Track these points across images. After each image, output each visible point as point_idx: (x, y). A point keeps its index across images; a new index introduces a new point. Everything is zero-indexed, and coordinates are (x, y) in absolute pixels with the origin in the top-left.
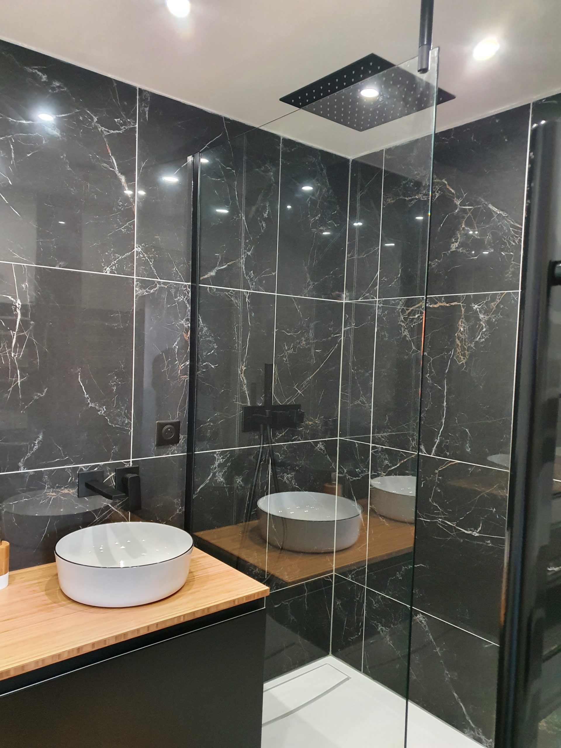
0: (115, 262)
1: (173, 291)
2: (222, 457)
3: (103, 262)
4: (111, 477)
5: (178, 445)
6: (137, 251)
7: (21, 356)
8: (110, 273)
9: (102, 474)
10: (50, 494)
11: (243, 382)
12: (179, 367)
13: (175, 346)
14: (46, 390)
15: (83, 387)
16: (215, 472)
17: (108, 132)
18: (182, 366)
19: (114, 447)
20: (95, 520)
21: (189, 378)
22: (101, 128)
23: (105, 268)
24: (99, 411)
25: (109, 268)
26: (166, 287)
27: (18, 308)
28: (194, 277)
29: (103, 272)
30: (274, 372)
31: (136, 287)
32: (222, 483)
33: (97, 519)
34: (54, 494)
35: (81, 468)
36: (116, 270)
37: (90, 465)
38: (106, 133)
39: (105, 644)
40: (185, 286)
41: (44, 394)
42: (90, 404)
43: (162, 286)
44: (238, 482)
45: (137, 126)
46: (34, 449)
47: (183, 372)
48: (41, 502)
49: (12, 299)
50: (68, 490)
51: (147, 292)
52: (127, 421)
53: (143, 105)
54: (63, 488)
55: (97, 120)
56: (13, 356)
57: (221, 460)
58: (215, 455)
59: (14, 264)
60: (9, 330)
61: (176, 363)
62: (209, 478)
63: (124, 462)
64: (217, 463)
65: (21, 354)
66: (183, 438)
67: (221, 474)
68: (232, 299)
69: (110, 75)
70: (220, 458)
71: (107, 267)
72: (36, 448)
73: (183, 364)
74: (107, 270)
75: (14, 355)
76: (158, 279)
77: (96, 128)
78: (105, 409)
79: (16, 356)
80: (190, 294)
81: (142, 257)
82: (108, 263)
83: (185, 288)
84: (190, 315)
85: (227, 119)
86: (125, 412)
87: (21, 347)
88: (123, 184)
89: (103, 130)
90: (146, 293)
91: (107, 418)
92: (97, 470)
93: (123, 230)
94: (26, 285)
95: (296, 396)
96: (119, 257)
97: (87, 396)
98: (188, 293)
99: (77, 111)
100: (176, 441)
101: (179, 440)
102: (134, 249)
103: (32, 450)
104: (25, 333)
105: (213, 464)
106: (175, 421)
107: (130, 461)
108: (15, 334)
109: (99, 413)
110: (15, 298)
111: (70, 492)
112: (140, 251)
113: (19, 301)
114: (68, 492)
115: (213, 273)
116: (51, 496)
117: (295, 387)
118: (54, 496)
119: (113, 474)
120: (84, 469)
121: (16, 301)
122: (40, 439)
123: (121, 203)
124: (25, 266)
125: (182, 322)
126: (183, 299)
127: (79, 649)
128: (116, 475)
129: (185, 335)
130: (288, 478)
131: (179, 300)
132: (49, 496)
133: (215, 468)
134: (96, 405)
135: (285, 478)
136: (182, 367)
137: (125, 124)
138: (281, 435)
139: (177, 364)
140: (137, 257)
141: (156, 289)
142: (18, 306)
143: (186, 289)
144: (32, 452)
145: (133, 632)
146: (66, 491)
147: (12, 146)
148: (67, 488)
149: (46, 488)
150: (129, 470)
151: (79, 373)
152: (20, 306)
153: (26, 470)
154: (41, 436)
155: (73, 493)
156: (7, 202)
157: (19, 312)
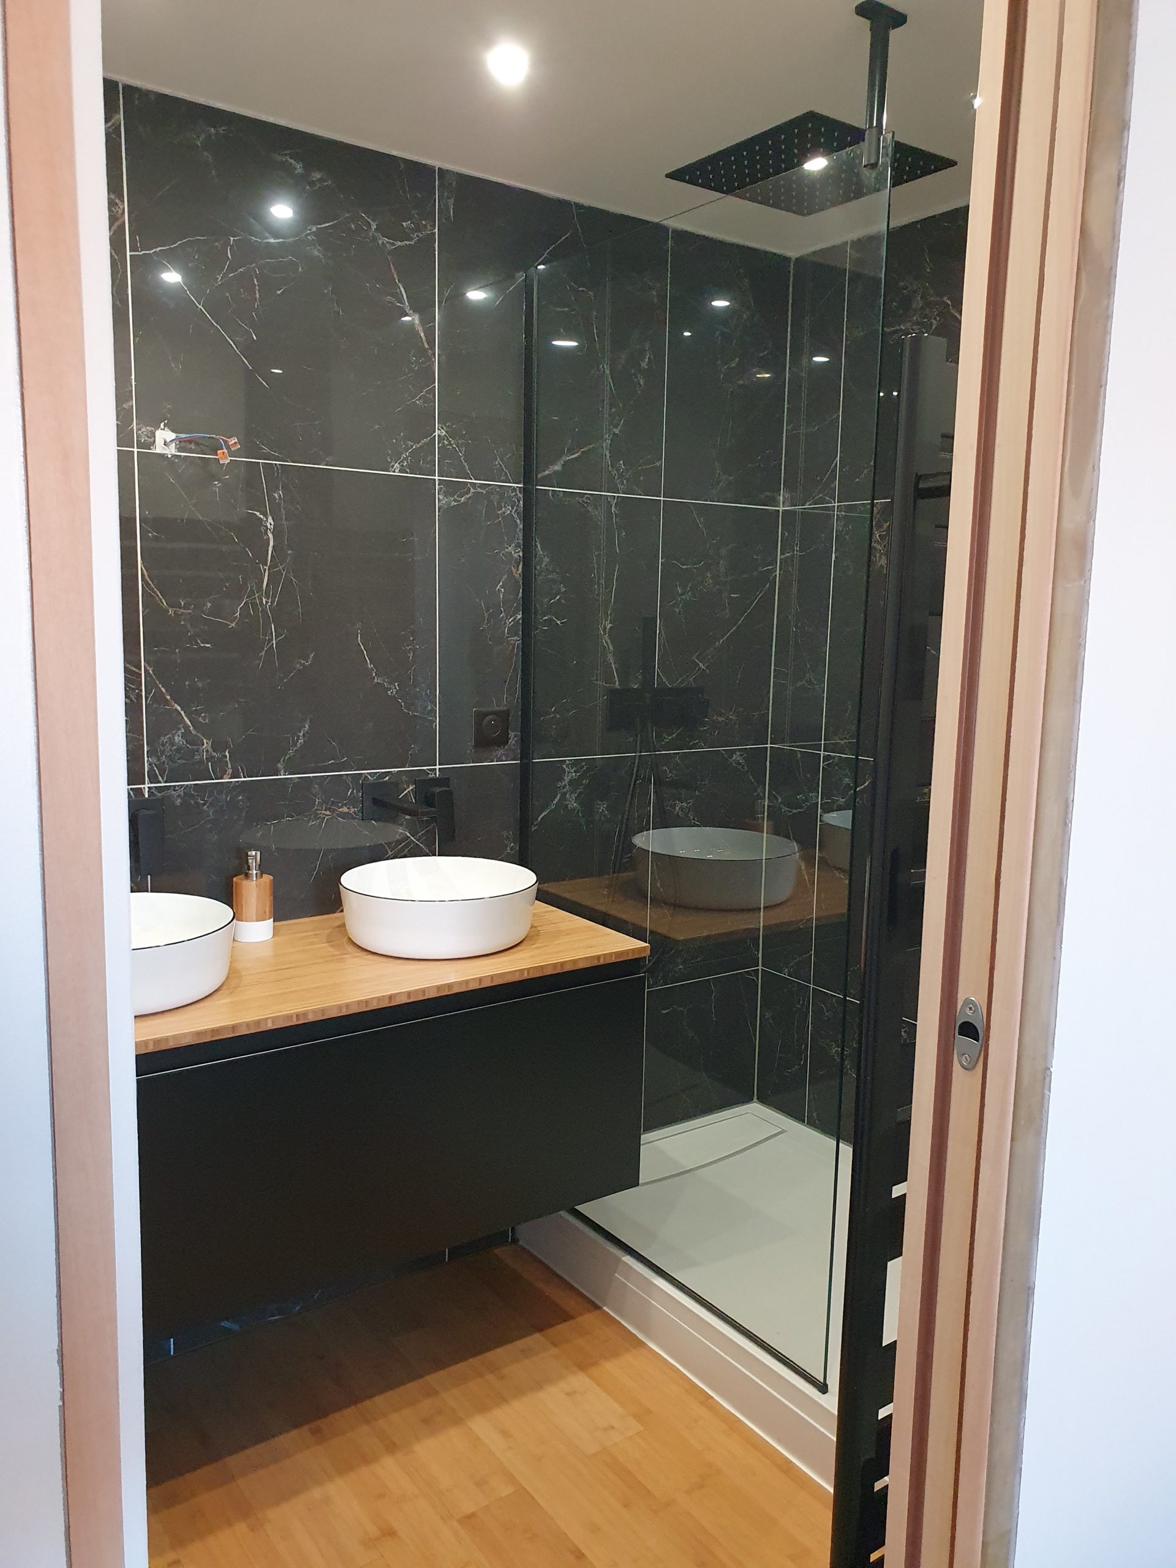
0: (407, 454)
1: (495, 498)
2: (574, 769)
3: (389, 455)
4: (409, 792)
5: (506, 747)
6: (439, 436)
7: (275, 604)
8: (400, 471)
9: (395, 784)
10: (323, 812)
11: (607, 648)
12: (505, 623)
13: (499, 589)
14: (312, 655)
15: (365, 652)
16: (565, 792)
17: (393, 244)
18: (510, 620)
19: (413, 746)
20: (387, 856)
21: (520, 641)
22: (383, 240)
23: (392, 464)
24: (390, 689)
25: (399, 464)
26: (484, 492)
27: (270, 530)
28: (528, 476)
29: (389, 472)
30: (658, 632)
31: (438, 494)
32: (575, 810)
33: (391, 853)
34: (328, 813)
35: (366, 775)
36: (408, 466)
37: (379, 772)
38: (389, 247)
39: (424, 995)
40: (514, 489)
41: (310, 662)
42: (376, 679)
43: (479, 490)
44: (600, 811)
45: (436, 230)
46: (299, 745)
47: (512, 632)
48: (310, 824)
49: (262, 516)
50: (348, 808)
51: (455, 501)
52: (429, 707)
53: (445, 196)
54: (340, 805)
55: (375, 227)
56: (264, 603)
57: (574, 774)
58: (564, 766)
59: (262, 463)
60: (259, 563)
61: (502, 615)
62: (555, 802)
63: (427, 769)
64: (567, 779)
65: (276, 600)
66: (513, 736)
67: (574, 796)
68: (590, 509)
69: (394, 153)
70: (572, 771)
71: (396, 463)
72: (300, 743)
73: (512, 618)
74: (395, 467)
75: (266, 602)
76: (471, 479)
77: (375, 239)
78: (397, 687)
79: (270, 604)
80: (521, 502)
81: (447, 445)
82: (397, 457)
83: (514, 493)
84: (521, 538)
85: (579, 206)
86: (426, 694)
87: (275, 589)
88: (416, 326)
89: (385, 242)
90: (454, 503)
91: (400, 701)
92: (389, 779)
93: (417, 402)
94: (280, 494)
95: (696, 672)
96: (413, 446)
97: (370, 666)
98: (519, 501)
99: (347, 215)
100: (503, 741)
101: (508, 739)
102: (435, 432)
103: (296, 745)
104: (280, 567)
105: (562, 779)
106: (501, 708)
107: (436, 769)
108: (267, 570)
109: (389, 692)
110: (265, 515)
111: (351, 810)
112: (443, 434)
113: (270, 520)
114: (348, 811)
115: (557, 467)
116: (324, 816)
117: (694, 658)
118: (327, 815)
119: (411, 788)
120: (370, 777)
121: (267, 519)
122: (306, 729)
123: (414, 359)
124: (277, 465)
125: (510, 548)
126: (511, 512)
127: (391, 997)
128: (415, 788)
129: (514, 570)
130: (681, 808)
131: (504, 513)
132: (321, 815)
133: (564, 787)
134: (384, 681)
135: (677, 809)
136: (510, 623)
137: (418, 229)
138: (670, 738)
139: (503, 617)
140: (440, 445)
141: (469, 496)
142: (269, 527)
143: (514, 496)
144: (296, 748)
146: (345, 809)
147: (255, 280)
148: (346, 805)
149: (317, 803)
150: (436, 782)
151: (359, 631)
152: (272, 527)
153: (288, 775)
154: (307, 726)
155: (355, 812)
156: (251, 368)
157: (270, 535)
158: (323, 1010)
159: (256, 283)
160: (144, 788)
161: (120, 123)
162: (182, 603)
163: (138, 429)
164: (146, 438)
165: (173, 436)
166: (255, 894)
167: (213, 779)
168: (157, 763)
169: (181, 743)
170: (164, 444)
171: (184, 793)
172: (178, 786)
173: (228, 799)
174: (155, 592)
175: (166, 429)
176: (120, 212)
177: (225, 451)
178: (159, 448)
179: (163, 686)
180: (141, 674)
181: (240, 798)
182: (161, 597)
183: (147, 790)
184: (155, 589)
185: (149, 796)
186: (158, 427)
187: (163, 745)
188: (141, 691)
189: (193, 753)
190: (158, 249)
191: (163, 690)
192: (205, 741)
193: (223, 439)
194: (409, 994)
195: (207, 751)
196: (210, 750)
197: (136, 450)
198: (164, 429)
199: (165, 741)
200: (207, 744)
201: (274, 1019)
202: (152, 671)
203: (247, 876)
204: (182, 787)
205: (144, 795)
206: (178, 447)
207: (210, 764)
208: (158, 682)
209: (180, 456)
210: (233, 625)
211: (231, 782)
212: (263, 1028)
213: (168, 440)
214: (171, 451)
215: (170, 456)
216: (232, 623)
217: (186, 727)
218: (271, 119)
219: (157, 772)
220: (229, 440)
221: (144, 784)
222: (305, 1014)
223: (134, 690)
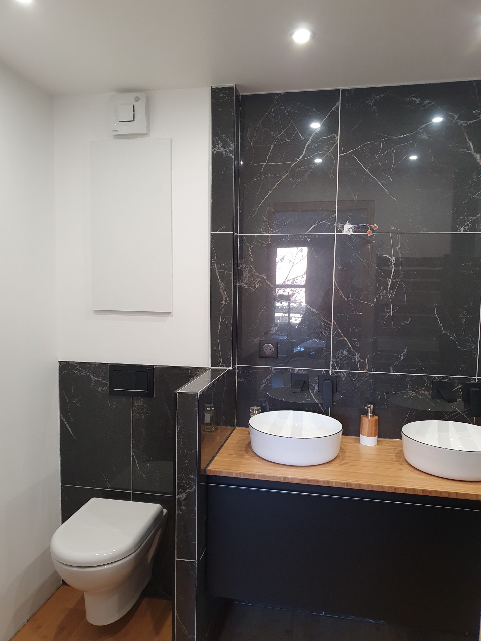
0: (468, 223)
3: (457, 224)
4: (459, 388)
7: (393, 296)
8: (464, 231)
9: (452, 384)
10: (411, 392)
14: (410, 319)
15: (438, 318)
17: (467, 123)
19: (462, 365)
22: (461, 122)
23: (459, 228)
24: (451, 336)
25: (463, 228)
27: (393, 263)
29: (458, 232)
33: (446, 417)
34: (414, 392)
35: (435, 377)
36: (469, 229)
37: (442, 376)
38: (464, 125)
41: (409, 322)
42: (443, 331)
46: (401, 360)
48: (404, 397)
49: (389, 257)
50: (424, 392)
52: (473, 346)
54: (420, 390)
55: (457, 118)
56: (388, 295)
59: (391, 234)
60: (387, 278)
63: (470, 378)
65: (394, 294)
69: (470, 79)
71: (461, 228)
72: (402, 359)
74: (461, 229)
77: (456, 123)
78: (455, 336)
79: (391, 296)
82: (462, 224)
86: (472, 339)
87: (394, 290)
88: (478, 160)
89: (462, 123)
91: (456, 343)
92: (447, 380)
93: (476, 197)
94: (399, 247)
96: (472, 218)
97: (441, 325)
103: (399, 360)
104: (397, 279)
107: (475, 378)
108: (390, 281)
109: (450, 338)
110: (391, 256)
111: (426, 393)
113: (394, 259)
114: (424, 393)
116: (411, 394)
118: (413, 394)
119: (460, 386)
120: (437, 378)
121: (392, 258)
122: (405, 353)
123: (476, 176)
124: (399, 234)
127: (396, 488)
128: (462, 387)
134: (448, 332)
142: (393, 262)
145: (437, 492)
146: (423, 392)
147: (393, 155)
148: (423, 390)
149: (408, 387)
150: (475, 385)
151: (436, 308)
152: (394, 261)
153: (395, 373)
154: (405, 351)
155: (428, 394)
156: (388, 193)
157: (393, 265)
158: (360, 485)
159: (393, 156)
160: (330, 371)
161: (339, 106)
162: (351, 296)
163: (337, 225)
164: (340, 229)
165: (352, 226)
166: (367, 424)
167: (360, 371)
168: (336, 361)
169: (346, 354)
170: (348, 230)
171: (346, 375)
172: (344, 371)
173: (366, 380)
174: (339, 291)
175: (349, 224)
176: (336, 140)
177: (370, 230)
178: (345, 232)
179: (340, 330)
180: (331, 324)
181: (371, 380)
182: (342, 293)
183: (331, 372)
184: (339, 290)
185: (332, 374)
186: (345, 223)
187: (339, 354)
188: (331, 331)
189: (351, 358)
190: (350, 151)
191: (340, 331)
192: (357, 354)
193: (369, 226)
194: (406, 489)
195: (358, 358)
196: (359, 358)
197: (336, 234)
198: (348, 224)
199: (339, 352)
200: (357, 355)
201: (336, 483)
202: (336, 323)
203: (367, 415)
204: (345, 373)
205: (330, 374)
206: (353, 230)
207: (358, 364)
208: (338, 328)
209: (354, 234)
210: (373, 305)
211: (368, 373)
212: (330, 485)
213: (349, 228)
214: (351, 232)
215: (350, 235)
216: (372, 304)
217: (349, 347)
218: (406, 84)
219: (335, 365)
220: (372, 226)
221: (330, 369)
222: (351, 484)
223: (328, 331)
